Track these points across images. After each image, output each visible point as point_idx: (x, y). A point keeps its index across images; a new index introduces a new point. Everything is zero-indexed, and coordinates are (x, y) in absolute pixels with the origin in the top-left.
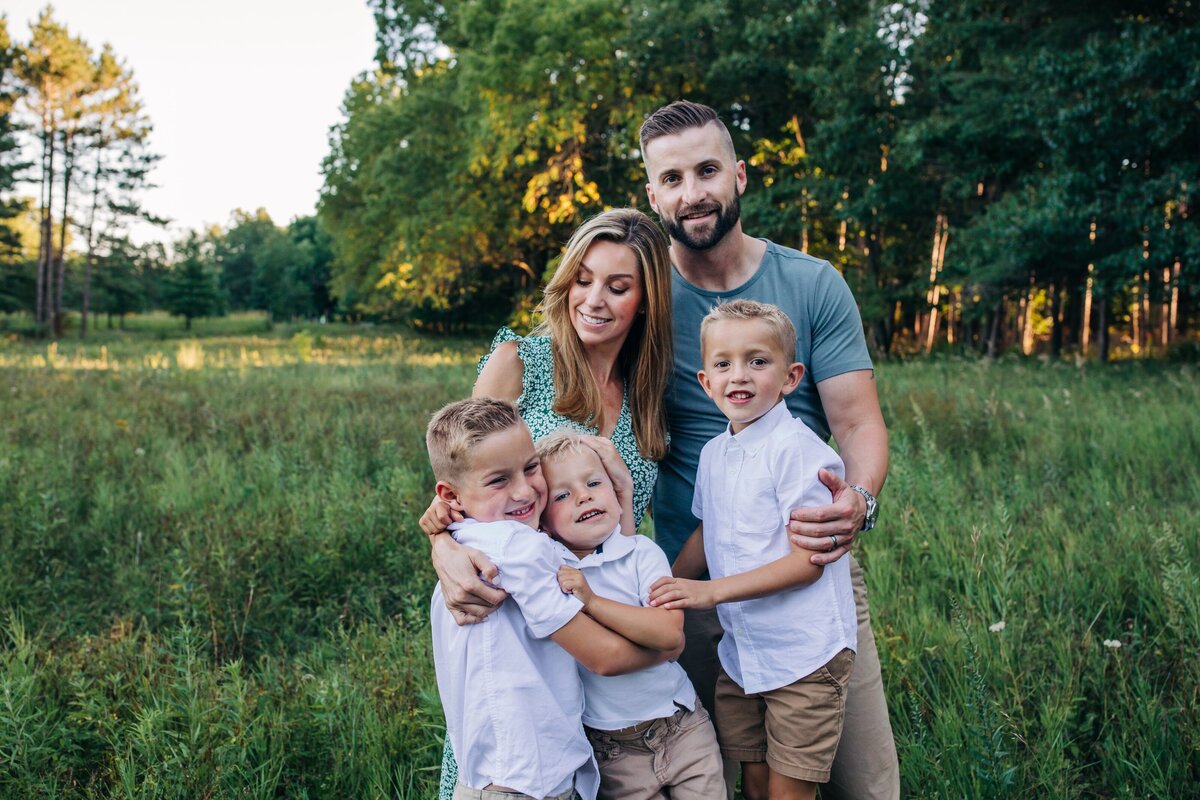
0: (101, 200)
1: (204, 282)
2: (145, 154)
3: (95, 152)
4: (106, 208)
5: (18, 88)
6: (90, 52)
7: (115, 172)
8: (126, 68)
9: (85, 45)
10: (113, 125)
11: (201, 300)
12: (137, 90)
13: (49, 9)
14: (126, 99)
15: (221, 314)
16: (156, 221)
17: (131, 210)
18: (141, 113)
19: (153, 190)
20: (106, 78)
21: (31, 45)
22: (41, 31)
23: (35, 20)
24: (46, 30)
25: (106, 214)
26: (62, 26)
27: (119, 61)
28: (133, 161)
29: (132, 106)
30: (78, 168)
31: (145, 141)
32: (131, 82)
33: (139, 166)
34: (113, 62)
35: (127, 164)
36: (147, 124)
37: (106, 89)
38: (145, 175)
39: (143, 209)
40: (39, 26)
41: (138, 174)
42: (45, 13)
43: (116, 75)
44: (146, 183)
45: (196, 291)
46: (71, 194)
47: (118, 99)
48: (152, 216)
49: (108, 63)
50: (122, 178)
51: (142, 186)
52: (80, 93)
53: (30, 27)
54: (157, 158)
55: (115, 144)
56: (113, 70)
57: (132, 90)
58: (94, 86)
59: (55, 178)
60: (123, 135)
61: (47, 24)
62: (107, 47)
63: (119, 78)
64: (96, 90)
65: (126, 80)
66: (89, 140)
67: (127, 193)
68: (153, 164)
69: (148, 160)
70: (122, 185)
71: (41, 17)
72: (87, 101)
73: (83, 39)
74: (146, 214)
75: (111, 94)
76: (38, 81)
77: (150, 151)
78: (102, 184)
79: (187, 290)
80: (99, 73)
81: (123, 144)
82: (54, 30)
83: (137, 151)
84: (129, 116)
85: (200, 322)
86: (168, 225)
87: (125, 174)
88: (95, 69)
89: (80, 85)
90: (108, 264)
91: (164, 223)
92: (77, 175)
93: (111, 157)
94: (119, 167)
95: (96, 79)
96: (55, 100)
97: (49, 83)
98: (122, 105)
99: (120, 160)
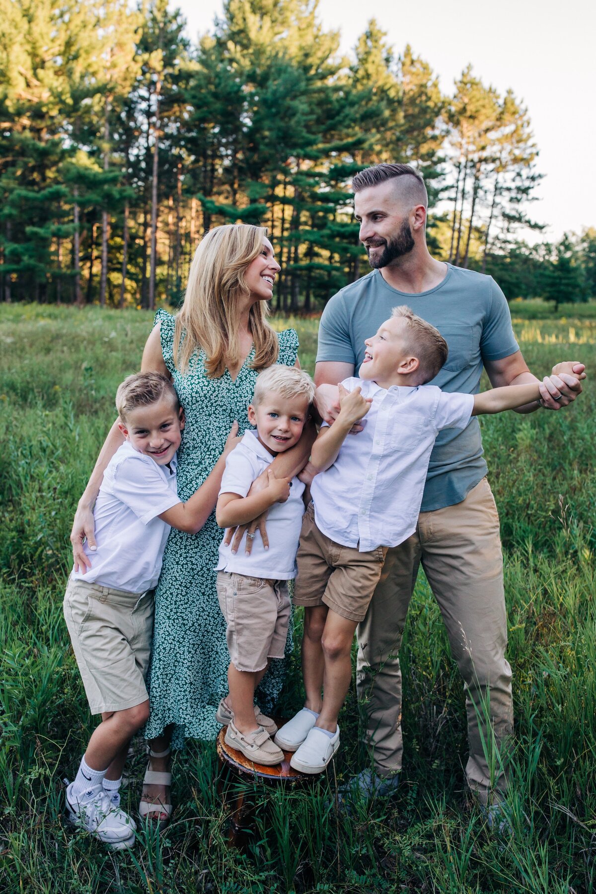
0: (497, 211)
1: (572, 275)
2: (531, 175)
3: (494, 176)
4: (501, 218)
5: (443, 131)
6: (497, 97)
7: (509, 189)
8: (523, 107)
9: (494, 93)
10: (510, 153)
11: (570, 289)
12: (529, 123)
13: (469, 68)
14: (521, 132)
15: (585, 300)
16: (535, 226)
17: (519, 219)
18: (530, 143)
19: (536, 202)
20: (506, 117)
21: (455, 97)
22: (463, 85)
23: (459, 78)
24: (467, 84)
25: (501, 223)
26: (477, 80)
27: (517, 102)
28: (522, 181)
29: (525, 136)
30: (481, 188)
31: (532, 163)
32: (525, 118)
33: (527, 183)
34: (513, 104)
35: (518, 183)
36: (534, 151)
37: (506, 126)
38: (530, 191)
39: (527, 218)
40: (461, 82)
41: (525, 191)
42: (466, 71)
43: (514, 113)
44: (530, 197)
45: (564, 281)
46: (477, 207)
47: (515, 131)
48: (533, 223)
49: (509, 105)
50: (513, 194)
51: (528, 200)
52: (487, 130)
53: (455, 83)
54: (540, 176)
55: (510, 168)
56: (512, 109)
57: (525, 124)
58: (498, 123)
59: (466, 196)
60: (516, 160)
61: (465, 80)
62: (510, 92)
63: (517, 116)
64: (499, 127)
65: (521, 117)
66: (491, 166)
67: (515, 205)
68: (536, 182)
69: (533, 179)
70: (511, 200)
71: (463, 75)
72: (492, 135)
73: (493, 87)
74: (528, 222)
75: (509, 129)
76: (457, 123)
77: (535, 171)
78: (498, 199)
79: (558, 281)
80: (502, 113)
81: (516, 168)
82: (473, 83)
83: (525, 173)
84: (521, 145)
85: (565, 306)
86: (544, 230)
87: (515, 191)
88: (500, 110)
89: (487, 124)
90: (499, 262)
91: (541, 228)
92: (481, 193)
93: (506, 178)
94: (513, 185)
95: (499, 119)
96: (469, 137)
97: (465, 124)
98: (517, 138)
99: (514, 180)
